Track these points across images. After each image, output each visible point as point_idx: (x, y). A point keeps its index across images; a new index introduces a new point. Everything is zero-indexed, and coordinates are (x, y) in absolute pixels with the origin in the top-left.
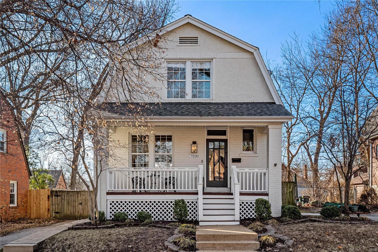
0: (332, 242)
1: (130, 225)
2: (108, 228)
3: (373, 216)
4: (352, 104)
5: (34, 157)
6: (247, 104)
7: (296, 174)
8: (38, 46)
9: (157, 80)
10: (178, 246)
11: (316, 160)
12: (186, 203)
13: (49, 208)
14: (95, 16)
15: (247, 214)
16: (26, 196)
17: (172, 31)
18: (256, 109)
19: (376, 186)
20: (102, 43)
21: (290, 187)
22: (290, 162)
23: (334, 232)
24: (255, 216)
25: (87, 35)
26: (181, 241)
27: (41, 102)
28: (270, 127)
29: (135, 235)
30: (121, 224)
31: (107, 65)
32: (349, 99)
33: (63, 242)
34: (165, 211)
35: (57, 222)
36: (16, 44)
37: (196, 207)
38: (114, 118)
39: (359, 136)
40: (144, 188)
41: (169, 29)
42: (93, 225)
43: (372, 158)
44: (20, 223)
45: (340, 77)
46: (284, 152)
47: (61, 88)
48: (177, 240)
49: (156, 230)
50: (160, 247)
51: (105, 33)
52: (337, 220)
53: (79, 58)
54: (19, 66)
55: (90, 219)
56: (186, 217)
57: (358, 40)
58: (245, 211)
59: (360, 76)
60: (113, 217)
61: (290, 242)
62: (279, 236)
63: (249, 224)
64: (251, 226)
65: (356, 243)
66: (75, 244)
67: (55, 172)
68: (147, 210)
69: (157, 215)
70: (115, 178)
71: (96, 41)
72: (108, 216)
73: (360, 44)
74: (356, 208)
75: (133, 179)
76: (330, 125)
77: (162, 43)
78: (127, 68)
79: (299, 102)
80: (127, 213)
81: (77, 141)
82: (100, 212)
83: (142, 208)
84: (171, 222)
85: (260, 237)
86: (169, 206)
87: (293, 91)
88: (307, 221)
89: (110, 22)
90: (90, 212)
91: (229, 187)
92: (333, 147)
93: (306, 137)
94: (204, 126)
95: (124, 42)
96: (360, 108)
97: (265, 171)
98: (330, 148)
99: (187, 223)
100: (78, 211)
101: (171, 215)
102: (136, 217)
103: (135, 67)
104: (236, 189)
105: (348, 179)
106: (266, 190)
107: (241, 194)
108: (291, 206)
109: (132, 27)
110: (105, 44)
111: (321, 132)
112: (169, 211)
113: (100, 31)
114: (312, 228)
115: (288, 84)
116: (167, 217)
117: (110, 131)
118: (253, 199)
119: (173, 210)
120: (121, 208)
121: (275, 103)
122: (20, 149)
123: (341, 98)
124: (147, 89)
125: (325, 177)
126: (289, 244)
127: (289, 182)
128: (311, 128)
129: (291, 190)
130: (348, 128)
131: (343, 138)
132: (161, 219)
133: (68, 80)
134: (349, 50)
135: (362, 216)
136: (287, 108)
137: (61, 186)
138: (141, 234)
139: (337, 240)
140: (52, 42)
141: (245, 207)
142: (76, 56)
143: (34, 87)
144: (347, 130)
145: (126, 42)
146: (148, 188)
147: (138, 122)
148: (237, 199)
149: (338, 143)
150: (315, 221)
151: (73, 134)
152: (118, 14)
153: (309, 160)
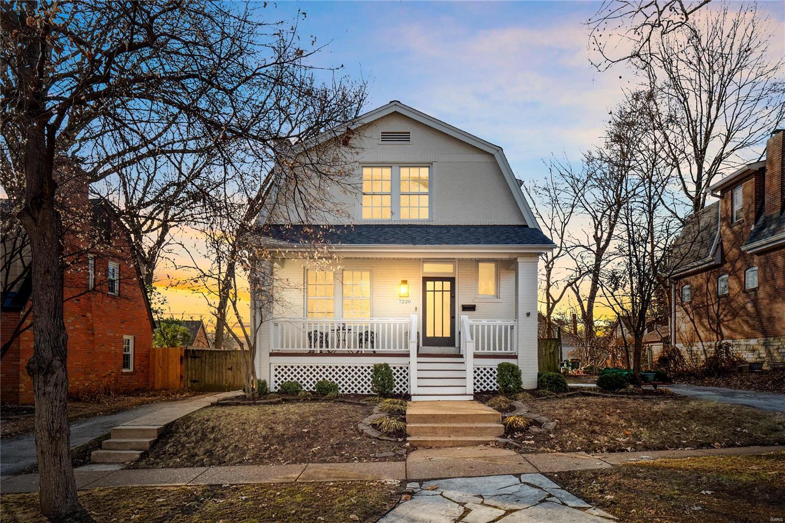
0: (615, 426)
1: (305, 400)
2: (271, 403)
3: (678, 388)
4: (644, 228)
5: (159, 302)
6: (485, 227)
7: (559, 328)
8: (169, 144)
9: (348, 193)
10: (380, 430)
11: (590, 307)
12: (392, 368)
13: (183, 374)
14: (253, 102)
15: (485, 384)
16: (148, 357)
17: (370, 124)
18: (498, 234)
19: (681, 345)
20: (264, 141)
21: (551, 346)
22: (550, 310)
23: (618, 411)
24: (497, 388)
25: (241, 129)
26: (384, 423)
27: (172, 224)
28: (519, 260)
29: (312, 415)
30: (291, 397)
31: (272, 172)
32: (638, 221)
33: (204, 424)
34: (359, 380)
35: (195, 395)
36: (136, 141)
37: (407, 374)
38: (281, 247)
39: (655, 273)
40: (327, 346)
41: (366, 121)
42: (249, 399)
43: (675, 305)
44: (138, 395)
45: (626, 190)
46: (542, 296)
47: (202, 204)
48: (378, 422)
49: (345, 407)
50: (351, 432)
51: (269, 125)
52: (622, 393)
53: (230, 162)
54: (139, 173)
55: (244, 391)
56: (392, 389)
57: (653, 138)
58: (482, 381)
59: (656, 189)
60: (279, 388)
61: (552, 425)
62: (534, 416)
63: (487, 400)
64: (491, 402)
65: (651, 427)
66: (221, 427)
67: (192, 324)
68: (331, 378)
69: (346, 386)
70: (282, 332)
71: (255, 138)
72: (272, 386)
73: (655, 143)
74: (651, 376)
75: (310, 334)
76: (611, 258)
77: (355, 141)
78: (302, 176)
79: (564, 224)
80: (301, 382)
81: (226, 279)
82: (259, 381)
83: (324, 376)
84: (368, 396)
85: (505, 417)
86: (366, 374)
87: (555, 209)
88: (577, 395)
89: (277, 111)
90: (245, 381)
91: (457, 345)
92: (615, 289)
93: (575, 275)
94: (419, 259)
95: (297, 139)
96: (656, 235)
97: (512, 323)
98: (611, 290)
99: (392, 398)
100: (226, 380)
101: (369, 386)
102: (314, 388)
103: (314, 174)
104: (469, 348)
105: (638, 335)
106: (515, 351)
107: (476, 356)
108: (551, 373)
109: (309, 118)
110: (268, 142)
111: (597, 266)
112: (366, 380)
113: (262, 124)
114: (584, 405)
115: (547, 199)
116: (363, 389)
117: (276, 264)
118: (494, 363)
119: (371, 379)
120: (292, 376)
121: (527, 226)
122: (138, 289)
123: (627, 219)
124: (332, 206)
125: (604, 332)
126: (549, 427)
127: (549, 339)
128: (583, 262)
129: (551, 351)
130: (638, 261)
131: (631, 276)
132: (353, 392)
133: (212, 193)
134: (640, 151)
135: (661, 388)
136: (546, 232)
137: (201, 343)
138: (322, 413)
139: (622, 422)
140: (189, 140)
141: (482, 375)
142: (225, 158)
143: (161, 202)
144: (637, 264)
145: (300, 139)
146: (333, 347)
147: (319, 252)
148: (470, 363)
149: (624, 283)
150: (589, 395)
151: (220, 269)
152: (289, 100)
153: (579, 308)
